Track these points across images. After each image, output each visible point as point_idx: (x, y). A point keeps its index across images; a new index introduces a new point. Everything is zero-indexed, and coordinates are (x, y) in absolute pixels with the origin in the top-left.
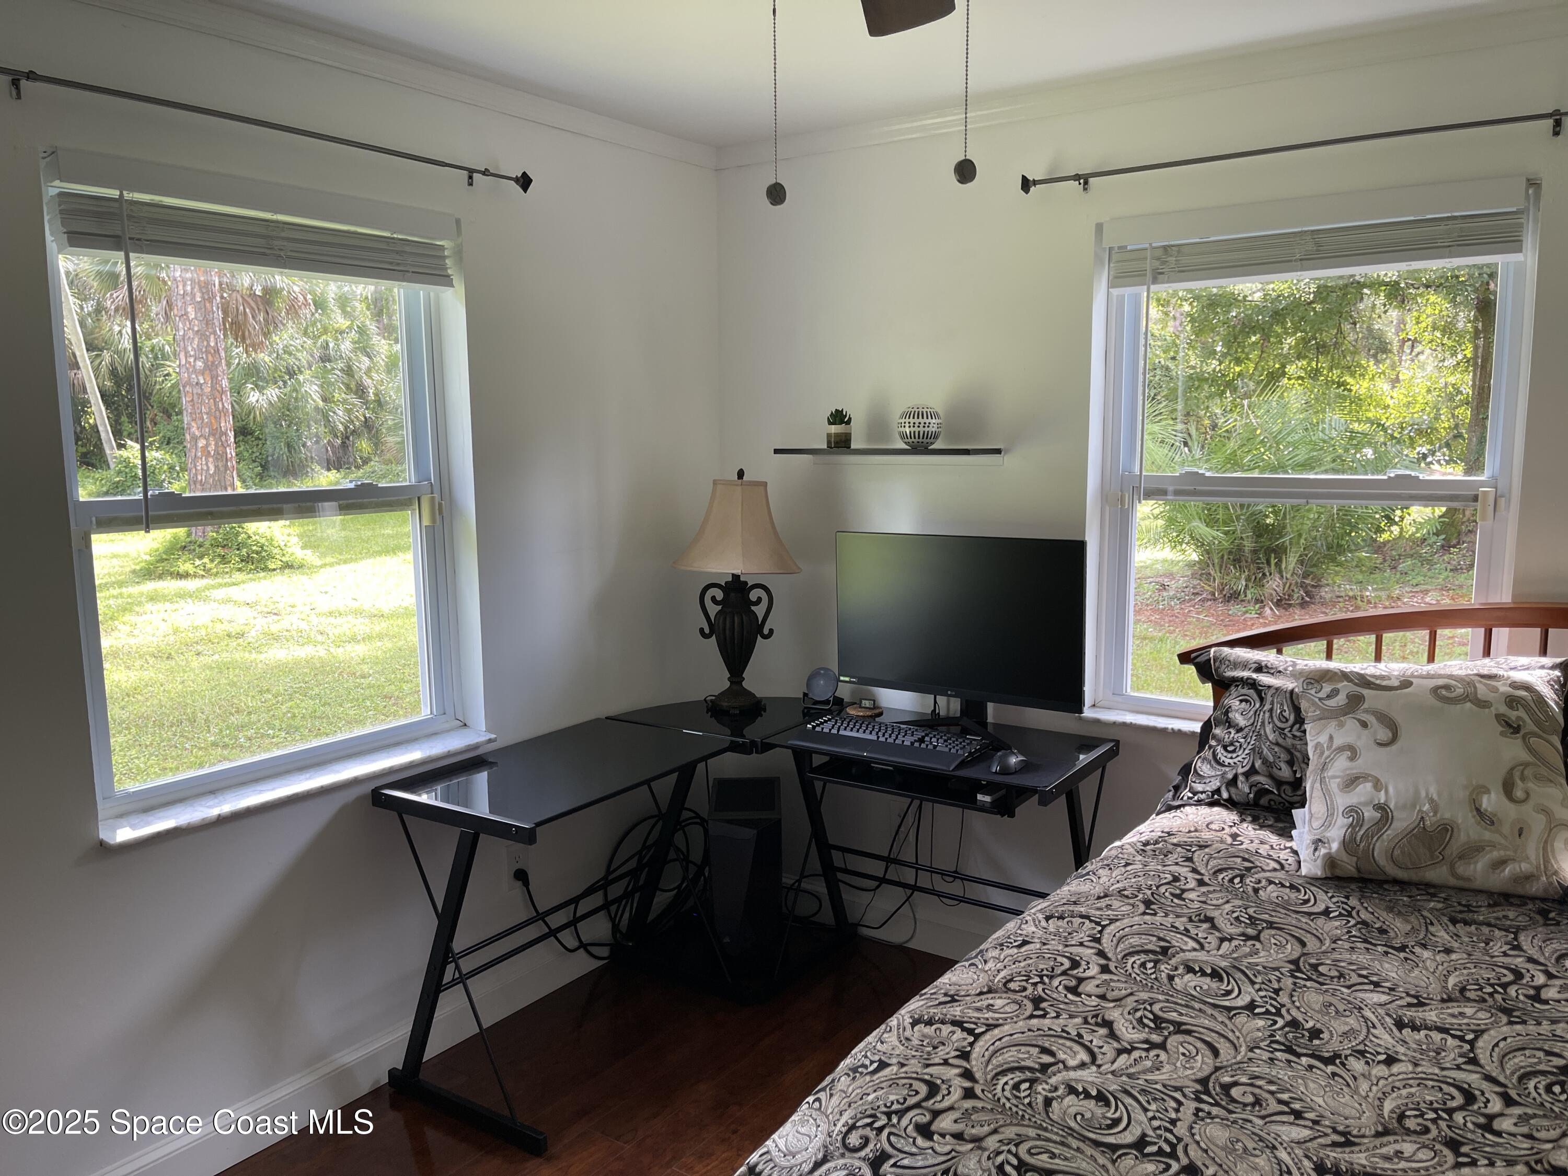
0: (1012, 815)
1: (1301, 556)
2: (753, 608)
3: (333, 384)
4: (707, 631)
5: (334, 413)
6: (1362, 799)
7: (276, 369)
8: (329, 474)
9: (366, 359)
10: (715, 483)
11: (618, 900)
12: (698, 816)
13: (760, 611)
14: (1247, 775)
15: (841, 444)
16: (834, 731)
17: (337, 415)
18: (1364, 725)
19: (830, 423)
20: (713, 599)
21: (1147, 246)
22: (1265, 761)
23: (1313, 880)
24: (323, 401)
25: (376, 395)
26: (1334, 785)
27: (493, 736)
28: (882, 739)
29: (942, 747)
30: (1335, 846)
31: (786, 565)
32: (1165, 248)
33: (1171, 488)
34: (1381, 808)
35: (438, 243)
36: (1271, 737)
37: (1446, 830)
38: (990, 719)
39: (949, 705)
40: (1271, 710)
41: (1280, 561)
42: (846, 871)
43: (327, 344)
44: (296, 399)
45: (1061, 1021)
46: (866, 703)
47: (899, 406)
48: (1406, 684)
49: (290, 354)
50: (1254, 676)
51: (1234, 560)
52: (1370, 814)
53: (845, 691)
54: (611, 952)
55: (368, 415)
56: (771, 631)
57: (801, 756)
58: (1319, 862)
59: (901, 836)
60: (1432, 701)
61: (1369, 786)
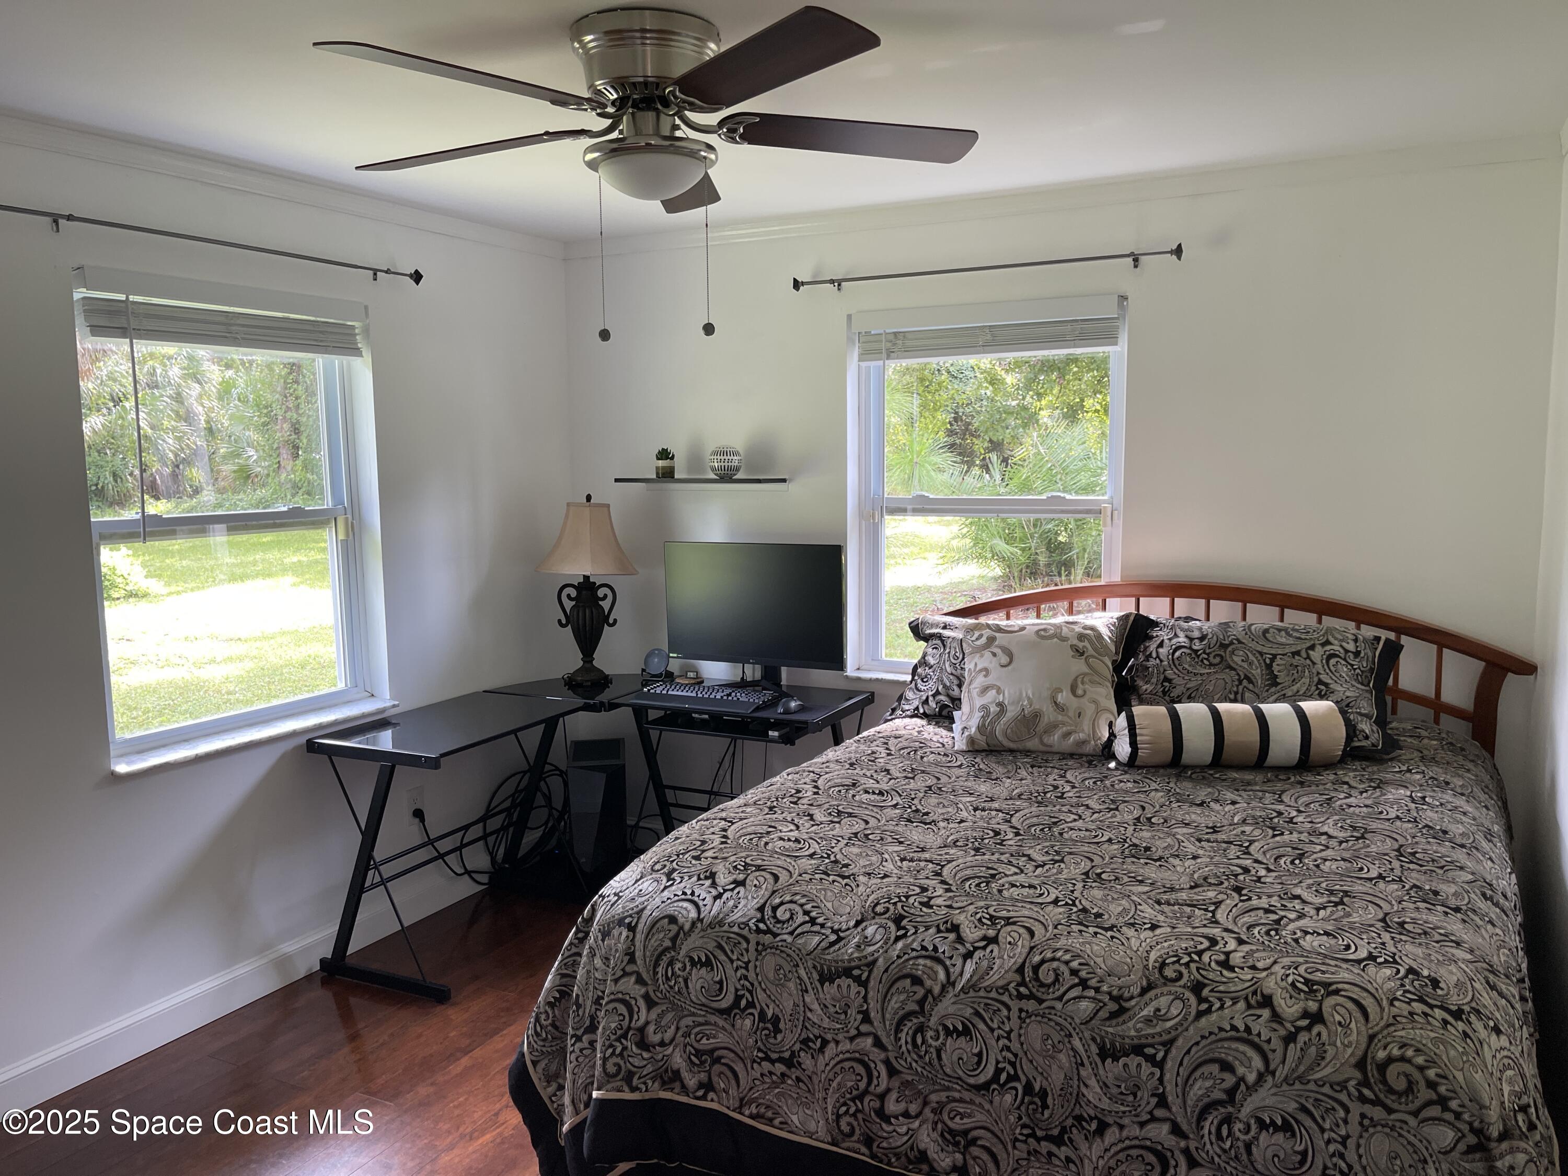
0: (793, 744)
1: (1086, 568)
2: (600, 603)
3: (161, 411)
4: (564, 622)
5: (163, 441)
6: (990, 700)
7: (99, 396)
8: (159, 503)
9: (197, 386)
10: (568, 505)
11: (496, 832)
12: (557, 769)
13: (606, 605)
14: (934, 696)
15: (667, 475)
16: (665, 692)
17: (167, 443)
18: (994, 655)
19: (658, 459)
20: (569, 596)
21: (882, 331)
22: (945, 686)
23: (962, 752)
24: (151, 429)
25: (208, 422)
26: (975, 693)
27: (396, 703)
28: (700, 695)
29: (743, 698)
30: (973, 730)
31: (625, 566)
32: (895, 334)
33: (909, 507)
34: (1000, 705)
35: (349, 323)
36: (949, 669)
37: (1037, 715)
38: (784, 682)
39: (753, 672)
40: (949, 653)
41: (1070, 573)
42: (677, 805)
43: (154, 370)
44: (122, 426)
45: (784, 815)
46: (691, 675)
47: (711, 446)
48: (1023, 629)
49: (115, 380)
50: (941, 631)
51: (1031, 573)
52: (994, 709)
53: (675, 665)
54: (490, 878)
55: (199, 443)
56: (615, 621)
57: (640, 712)
58: (964, 741)
59: (720, 778)
60: (1035, 638)
61: (994, 691)
